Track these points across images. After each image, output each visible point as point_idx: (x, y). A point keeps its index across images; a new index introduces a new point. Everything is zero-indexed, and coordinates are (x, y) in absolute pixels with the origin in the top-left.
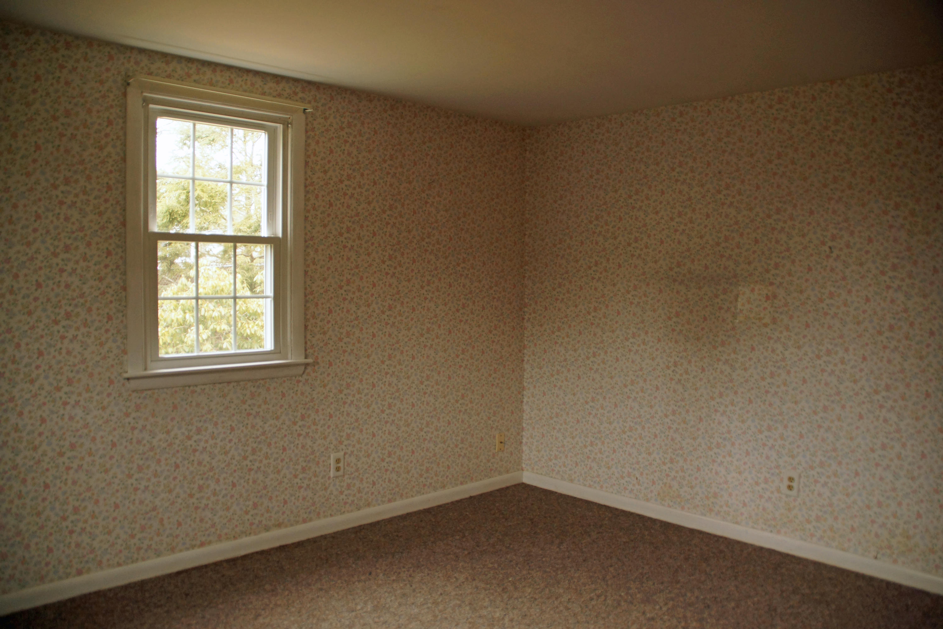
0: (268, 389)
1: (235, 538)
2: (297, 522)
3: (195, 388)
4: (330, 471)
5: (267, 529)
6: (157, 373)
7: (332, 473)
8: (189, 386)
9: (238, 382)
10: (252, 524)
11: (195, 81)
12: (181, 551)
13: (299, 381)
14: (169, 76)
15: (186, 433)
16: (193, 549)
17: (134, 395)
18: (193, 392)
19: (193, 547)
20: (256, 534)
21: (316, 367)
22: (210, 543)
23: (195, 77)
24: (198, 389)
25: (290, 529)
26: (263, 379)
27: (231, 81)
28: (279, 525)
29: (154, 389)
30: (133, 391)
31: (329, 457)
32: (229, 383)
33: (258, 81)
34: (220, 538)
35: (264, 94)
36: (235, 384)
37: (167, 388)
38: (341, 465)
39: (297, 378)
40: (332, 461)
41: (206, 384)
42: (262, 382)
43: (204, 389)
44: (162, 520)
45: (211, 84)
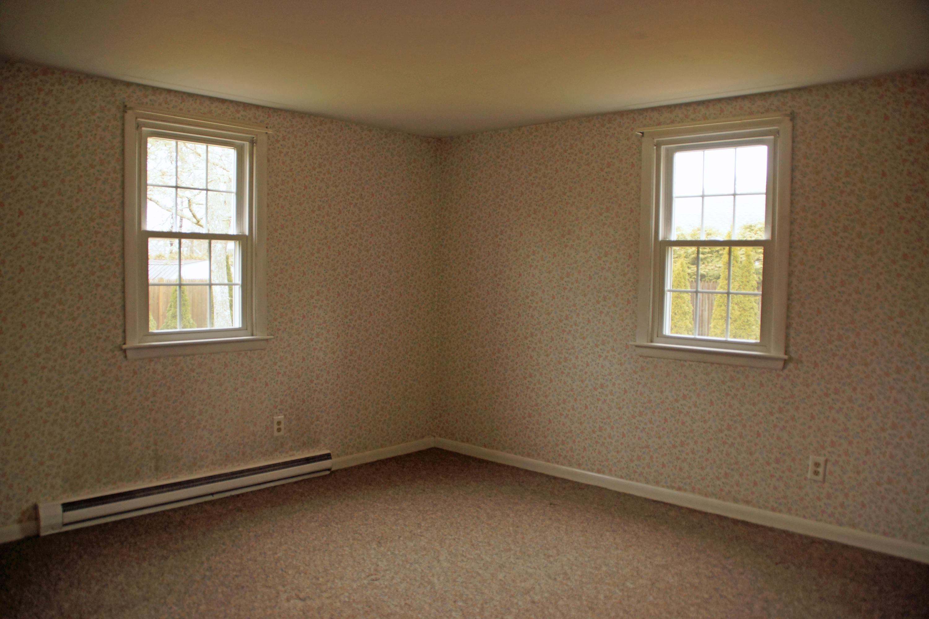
0: (747, 377)
1: (706, 495)
2: (766, 508)
3: (685, 363)
4: (807, 472)
5: (735, 500)
6: (656, 346)
7: (810, 475)
8: (680, 360)
9: (720, 364)
10: (722, 490)
11: (692, 119)
12: (663, 486)
13: (779, 376)
14: (672, 122)
15: (675, 397)
16: (672, 489)
17: (641, 359)
18: (683, 366)
19: (673, 488)
20: (724, 500)
21: (799, 366)
22: (685, 490)
23: (692, 116)
24: (687, 364)
25: (756, 510)
26: (742, 366)
27: (722, 111)
28: (747, 502)
29: (654, 357)
30: (641, 356)
31: (808, 458)
32: (712, 364)
33: (747, 104)
34: (693, 490)
35: (751, 113)
36: (718, 366)
37: (664, 359)
38: (821, 470)
39: (778, 372)
40: (810, 463)
41: (693, 361)
42: (742, 369)
43: (692, 365)
44: (651, 457)
45: (705, 118)
